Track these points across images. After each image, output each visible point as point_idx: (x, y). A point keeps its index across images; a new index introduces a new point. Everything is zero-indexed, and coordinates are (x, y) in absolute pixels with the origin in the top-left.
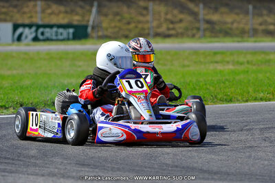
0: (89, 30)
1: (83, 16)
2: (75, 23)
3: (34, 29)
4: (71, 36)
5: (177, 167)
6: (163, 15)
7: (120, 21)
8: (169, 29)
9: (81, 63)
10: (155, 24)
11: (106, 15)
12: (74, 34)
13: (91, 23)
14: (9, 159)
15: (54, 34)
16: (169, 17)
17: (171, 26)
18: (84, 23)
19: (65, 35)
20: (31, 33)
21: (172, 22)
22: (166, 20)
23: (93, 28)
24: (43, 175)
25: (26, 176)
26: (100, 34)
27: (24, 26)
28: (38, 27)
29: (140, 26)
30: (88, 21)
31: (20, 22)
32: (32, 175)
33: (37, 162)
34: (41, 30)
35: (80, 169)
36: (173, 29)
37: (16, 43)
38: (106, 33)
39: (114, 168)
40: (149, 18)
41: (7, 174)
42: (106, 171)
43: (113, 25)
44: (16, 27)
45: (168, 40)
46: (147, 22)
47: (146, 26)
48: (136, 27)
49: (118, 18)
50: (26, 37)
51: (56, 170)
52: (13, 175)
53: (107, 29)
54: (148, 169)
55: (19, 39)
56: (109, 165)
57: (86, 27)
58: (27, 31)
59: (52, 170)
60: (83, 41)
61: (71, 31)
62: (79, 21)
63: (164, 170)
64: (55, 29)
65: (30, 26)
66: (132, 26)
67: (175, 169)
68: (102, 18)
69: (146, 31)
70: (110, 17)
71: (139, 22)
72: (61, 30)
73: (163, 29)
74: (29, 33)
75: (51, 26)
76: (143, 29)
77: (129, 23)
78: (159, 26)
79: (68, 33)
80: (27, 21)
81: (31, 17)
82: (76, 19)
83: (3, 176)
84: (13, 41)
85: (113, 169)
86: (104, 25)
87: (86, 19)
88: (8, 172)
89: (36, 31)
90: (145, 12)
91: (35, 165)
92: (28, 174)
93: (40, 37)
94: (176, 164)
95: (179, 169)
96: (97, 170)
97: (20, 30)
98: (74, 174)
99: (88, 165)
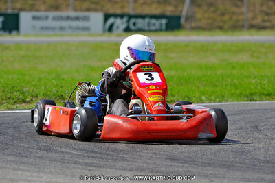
0: (183, 20)
1: (176, 7)
2: (168, 13)
3: (125, 19)
4: (164, 27)
5: (268, 162)
6: (258, 6)
7: (214, 12)
8: (264, 21)
9: (174, 55)
10: (250, 15)
11: (199, 6)
12: (167, 24)
13: (184, 13)
14: (96, 153)
15: (146, 25)
16: (265, 8)
17: (266, 18)
18: (177, 14)
19: (158, 26)
20: (123, 23)
21: (268, 14)
22: (261, 12)
23: (187, 19)
24: (131, 170)
25: (114, 170)
26: (194, 25)
27: (115, 16)
28: (130, 17)
29: (235, 17)
30: (182, 12)
31: (111, 11)
32: (120, 169)
33: (126, 156)
34: (133, 20)
35: (169, 164)
36: (269, 21)
37: (107, 33)
38: (199, 24)
39: (205, 163)
40: (244, 9)
41: (93, 168)
42: (196, 166)
43: (207, 15)
44: (107, 17)
45: (263, 32)
46: (242, 14)
47: (241, 17)
48: (231, 19)
49: (212, 9)
50: (118, 28)
51: (145, 165)
52: (100, 169)
53: (200, 20)
54: (240, 165)
55: (110, 29)
56: (200, 160)
57: (179, 18)
58: (118, 21)
59: (141, 165)
60: (176, 32)
61: (164, 21)
62: (172, 11)
63: (256, 166)
64: (147, 20)
65: (122, 16)
66: (226, 17)
67: (267, 165)
68: (196, 9)
69: (240, 23)
70: (205, 8)
71: (234, 13)
72: (153, 21)
73: (258, 21)
74: (120, 23)
75: (143, 17)
76: (237, 21)
77: (223, 14)
78: (254, 18)
79: (161, 24)
80: (118, 11)
81: (123, 7)
82: (169, 10)
83: (90, 170)
84: (104, 31)
85: (203, 165)
86: (198, 16)
87: (180, 9)
88: (95, 166)
89: (128, 21)
90: (240, 3)
91: (123, 159)
92: (116, 169)
93: (132, 27)
94: (268, 159)
95: (270, 165)
96: (187, 165)
97: (111, 20)
98: (163, 169)
99: (178, 160)
